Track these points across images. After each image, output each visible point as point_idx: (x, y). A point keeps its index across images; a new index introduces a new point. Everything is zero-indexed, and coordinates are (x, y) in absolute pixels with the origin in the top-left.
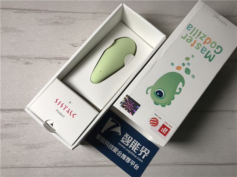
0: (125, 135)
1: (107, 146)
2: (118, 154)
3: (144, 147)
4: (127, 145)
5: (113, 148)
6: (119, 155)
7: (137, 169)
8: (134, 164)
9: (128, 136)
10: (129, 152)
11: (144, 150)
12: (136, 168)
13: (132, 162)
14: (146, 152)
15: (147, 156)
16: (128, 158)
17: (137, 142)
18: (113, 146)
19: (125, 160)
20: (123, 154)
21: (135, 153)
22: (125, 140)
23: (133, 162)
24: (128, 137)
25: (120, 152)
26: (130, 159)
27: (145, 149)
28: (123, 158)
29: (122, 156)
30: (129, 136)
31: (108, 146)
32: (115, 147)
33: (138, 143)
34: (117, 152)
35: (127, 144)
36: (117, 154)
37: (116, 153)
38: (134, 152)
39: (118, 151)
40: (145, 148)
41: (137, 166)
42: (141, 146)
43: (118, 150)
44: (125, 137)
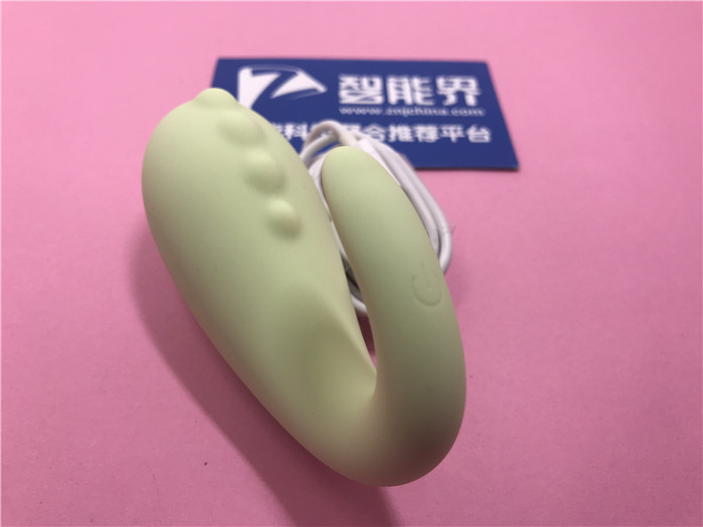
19: (416, 139)
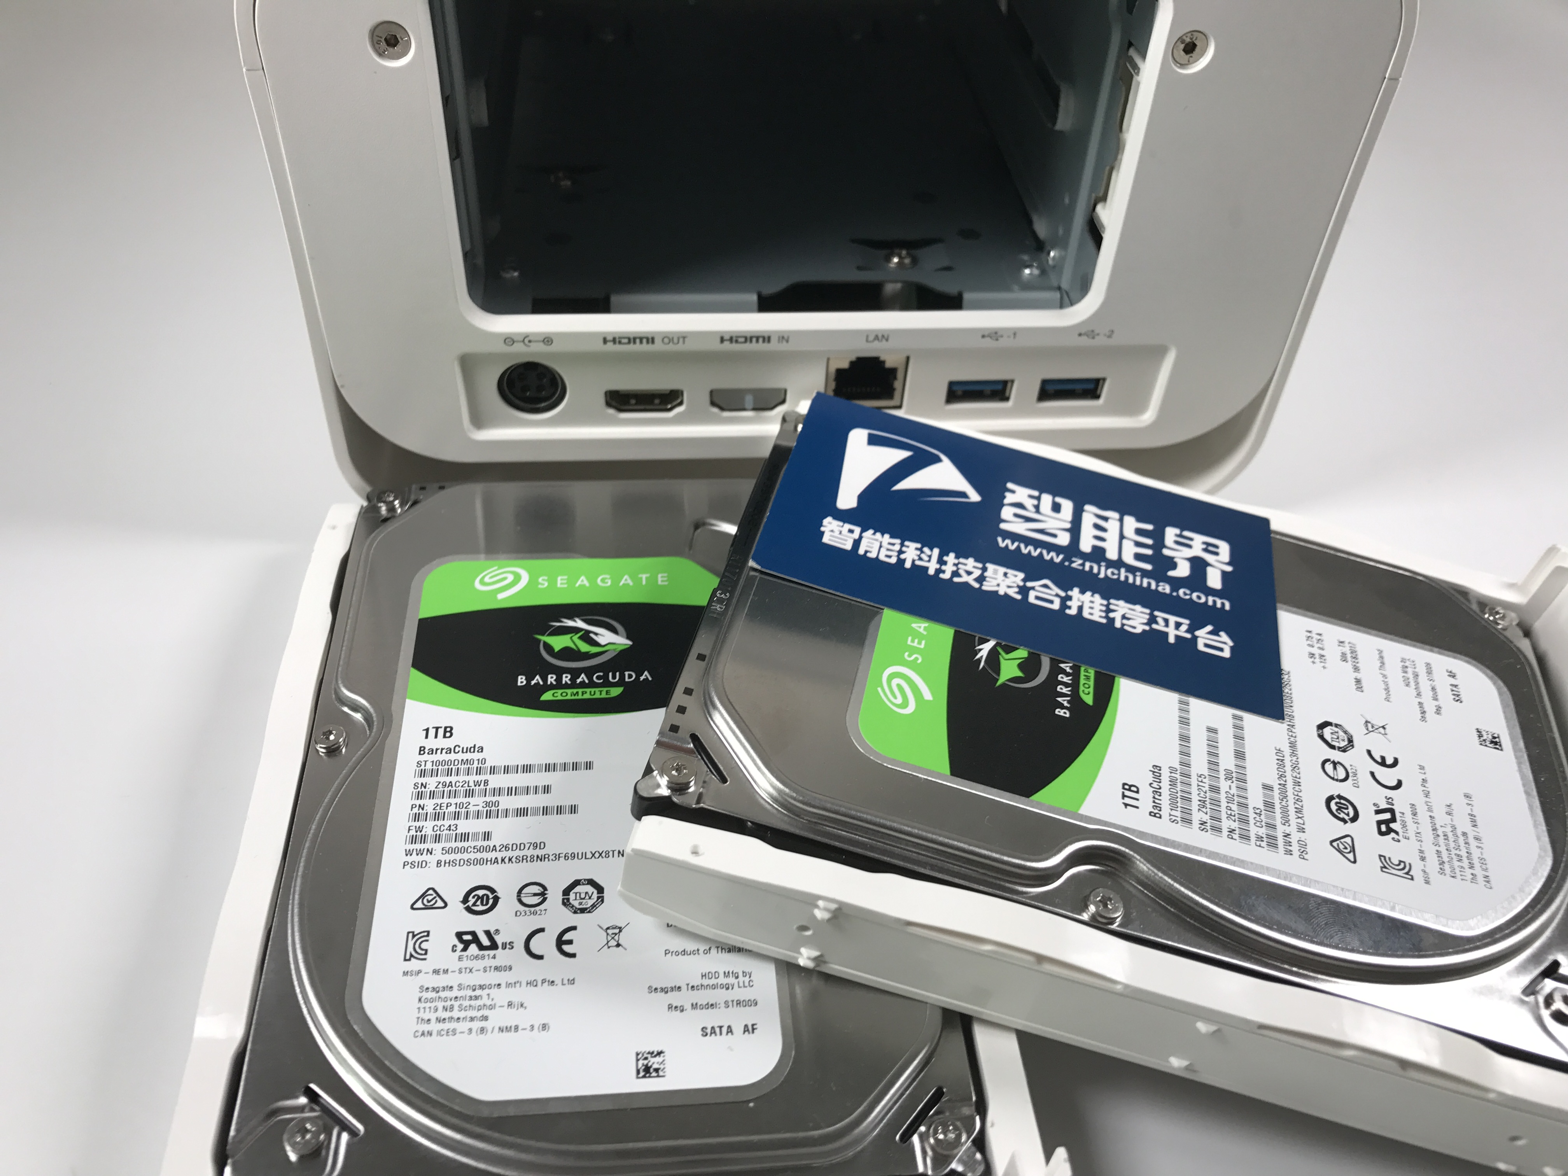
0: (1007, 494)
1: (931, 572)
2: (1037, 598)
3: (1177, 531)
4: (1064, 539)
5: (977, 573)
6: (1051, 602)
7: (1227, 654)
8: (1184, 628)
9: (1031, 497)
10: (1103, 572)
11: (1190, 546)
12: (1221, 650)
13: (1166, 621)
14: (1206, 550)
15: (1229, 569)
16: (1121, 608)
17: (1113, 515)
18: (970, 563)
20: (1075, 592)
21: (1145, 574)
22: (1028, 520)
23: (1173, 619)
24: (1038, 498)
25: (1045, 586)
26: (1138, 608)
27: (1191, 539)
28: (1086, 614)
29: (1074, 605)
30: (1036, 493)
31: (939, 571)
32: (990, 567)
33: (1121, 520)
34: (1024, 591)
35: (1055, 536)
36: (1032, 599)
37: (1019, 597)
38: (1131, 569)
39: (1029, 584)
40: (1186, 533)
41: (1214, 632)
42: (1150, 527)
43: (1021, 575)
44: (1020, 505)
